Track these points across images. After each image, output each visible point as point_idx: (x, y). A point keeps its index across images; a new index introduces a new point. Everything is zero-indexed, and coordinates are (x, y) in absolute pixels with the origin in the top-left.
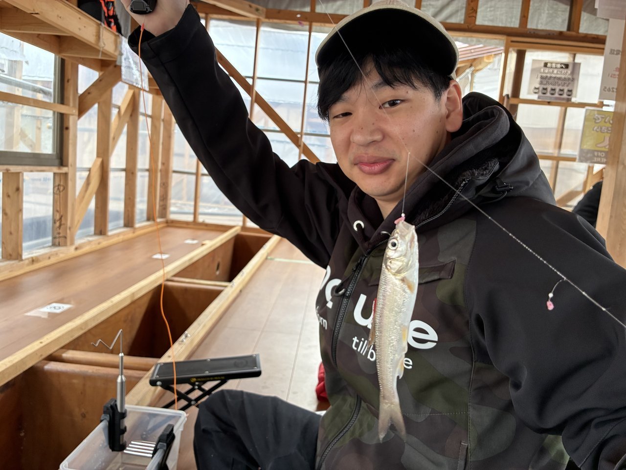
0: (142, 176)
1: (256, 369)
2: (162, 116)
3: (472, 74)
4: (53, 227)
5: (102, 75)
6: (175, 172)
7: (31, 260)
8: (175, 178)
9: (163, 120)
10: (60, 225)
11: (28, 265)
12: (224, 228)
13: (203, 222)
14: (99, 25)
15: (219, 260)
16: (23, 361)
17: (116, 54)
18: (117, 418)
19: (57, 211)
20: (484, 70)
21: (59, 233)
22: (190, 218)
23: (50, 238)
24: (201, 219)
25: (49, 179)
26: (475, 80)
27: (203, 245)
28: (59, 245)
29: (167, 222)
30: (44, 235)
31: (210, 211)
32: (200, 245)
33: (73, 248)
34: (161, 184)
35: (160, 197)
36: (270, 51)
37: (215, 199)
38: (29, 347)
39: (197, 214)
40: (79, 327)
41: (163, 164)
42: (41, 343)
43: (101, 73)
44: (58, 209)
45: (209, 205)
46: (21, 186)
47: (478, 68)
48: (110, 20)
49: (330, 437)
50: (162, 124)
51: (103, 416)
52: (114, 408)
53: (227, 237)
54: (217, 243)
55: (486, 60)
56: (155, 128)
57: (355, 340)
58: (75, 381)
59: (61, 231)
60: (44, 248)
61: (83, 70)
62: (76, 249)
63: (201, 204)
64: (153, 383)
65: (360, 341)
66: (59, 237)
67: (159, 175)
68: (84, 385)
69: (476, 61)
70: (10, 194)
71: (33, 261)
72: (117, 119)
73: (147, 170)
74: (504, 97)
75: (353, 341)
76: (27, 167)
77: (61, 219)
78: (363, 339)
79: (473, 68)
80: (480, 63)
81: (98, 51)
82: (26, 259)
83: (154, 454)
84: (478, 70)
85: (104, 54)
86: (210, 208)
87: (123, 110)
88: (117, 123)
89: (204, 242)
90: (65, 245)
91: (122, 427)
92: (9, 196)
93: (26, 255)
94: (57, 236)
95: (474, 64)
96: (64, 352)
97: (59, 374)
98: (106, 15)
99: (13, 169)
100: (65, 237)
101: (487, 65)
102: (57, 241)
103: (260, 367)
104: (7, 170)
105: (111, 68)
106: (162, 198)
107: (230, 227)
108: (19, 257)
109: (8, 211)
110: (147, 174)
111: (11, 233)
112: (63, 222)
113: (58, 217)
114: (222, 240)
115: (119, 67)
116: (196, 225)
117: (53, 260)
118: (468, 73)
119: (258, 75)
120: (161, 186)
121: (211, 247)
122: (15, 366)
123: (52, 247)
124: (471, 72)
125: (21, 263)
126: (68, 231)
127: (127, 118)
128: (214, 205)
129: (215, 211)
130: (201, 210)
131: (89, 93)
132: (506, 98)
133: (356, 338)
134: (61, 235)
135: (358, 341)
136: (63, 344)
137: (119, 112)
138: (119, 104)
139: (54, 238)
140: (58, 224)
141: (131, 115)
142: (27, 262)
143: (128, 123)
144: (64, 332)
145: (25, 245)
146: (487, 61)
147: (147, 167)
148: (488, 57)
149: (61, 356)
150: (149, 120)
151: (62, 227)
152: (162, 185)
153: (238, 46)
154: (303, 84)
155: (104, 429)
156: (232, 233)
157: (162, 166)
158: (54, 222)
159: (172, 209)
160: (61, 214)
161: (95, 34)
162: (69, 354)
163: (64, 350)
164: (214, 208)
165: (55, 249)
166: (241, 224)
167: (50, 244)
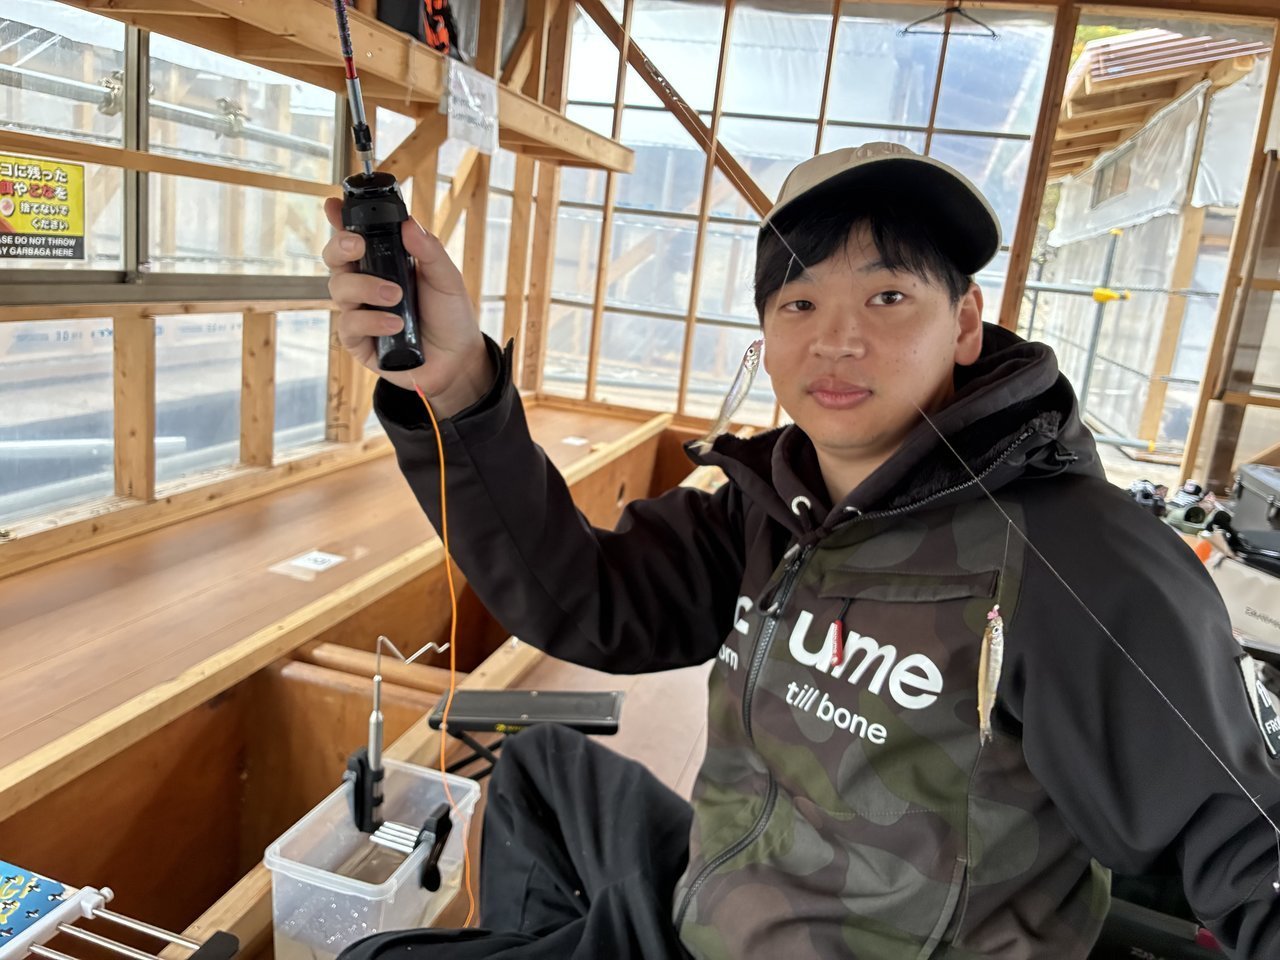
0: (492, 310)
1: (609, 721)
2: (535, 193)
3: (1207, 97)
4: (328, 407)
5: (422, 123)
6: (555, 301)
7: (287, 466)
8: (555, 315)
9: (535, 199)
10: (340, 404)
11: (283, 476)
12: (641, 416)
13: (604, 400)
14: (407, 43)
15: (624, 479)
16: (248, 659)
17: (439, 93)
18: (369, 779)
19: (335, 379)
20: (1235, 87)
21: (337, 419)
22: (579, 393)
23: (321, 425)
24: (601, 394)
25: (322, 321)
26: (1214, 108)
27: (592, 451)
28: (336, 440)
29: (537, 398)
30: (313, 419)
31: (621, 377)
32: (588, 450)
33: (360, 445)
34: (527, 324)
35: (526, 349)
36: (759, 50)
37: (632, 353)
38: (260, 634)
39: (593, 382)
40: (347, 604)
41: (533, 285)
42: (281, 628)
43: (420, 121)
44: (337, 375)
45: (622, 364)
46: (272, 338)
47: (1219, 83)
48: (436, 18)
49: (707, 858)
50: (533, 206)
51: (347, 774)
52: (363, 764)
53: (643, 435)
54: (620, 447)
55: (1237, 67)
56: (519, 217)
57: (793, 687)
58: (329, 699)
59: (340, 415)
60: (312, 444)
61: (383, 114)
62: (366, 448)
63: (601, 361)
64: (434, 725)
65: (801, 688)
66: (338, 426)
67: (525, 306)
68: (343, 708)
69: (1216, 68)
70: (255, 350)
71: (291, 468)
72: (448, 205)
73: (503, 298)
74: (1266, 155)
75: (788, 689)
76: (284, 303)
77: (340, 393)
78: (806, 687)
79: (1207, 83)
80: (1225, 74)
81: (405, 89)
82: (280, 466)
83: (415, 848)
84: (1220, 87)
85: (415, 93)
86: (623, 369)
87: (458, 187)
88: (446, 212)
89: (595, 447)
90: (347, 441)
91: (376, 795)
92: (252, 354)
93: (279, 458)
94: (335, 423)
95: (1212, 72)
96: (315, 647)
97: (303, 685)
98: (430, 9)
99: (261, 306)
100: (347, 427)
101: (1243, 76)
102: (333, 431)
103: (617, 718)
104: (250, 310)
105: (431, 114)
106: (529, 352)
107: (654, 414)
108: (267, 461)
109: (251, 381)
110: (501, 305)
111: (255, 420)
112: (344, 399)
113: (335, 390)
114: (630, 442)
115: (445, 117)
116: (589, 406)
117: (325, 468)
118: (1197, 92)
119: (724, 107)
120: (528, 329)
121: (606, 457)
122: (234, 666)
123: (326, 443)
124: (1204, 90)
125: (271, 471)
126: (352, 416)
127: (467, 200)
128: (630, 365)
129: (634, 376)
130: (601, 373)
131: (394, 162)
132: (1269, 158)
133: (794, 684)
134: (340, 422)
135: (797, 690)
136: (316, 632)
137: (452, 190)
138: (452, 174)
139: (329, 427)
140: (335, 402)
141: (474, 195)
142: (280, 470)
143: (468, 208)
144: (318, 612)
145: (278, 435)
146: (1240, 68)
147: (502, 292)
148: (1243, 60)
149: (310, 652)
150: (509, 201)
151: (342, 407)
152: (530, 325)
153: (694, 42)
154: (814, 128)
155: (348, 795)
156: (653, 429)
157: (530, 289)
158: (330, 398)
159: (548, 370)
160: (342, 384)
161: (399, 60)
162: (324, 652)
163: (318, 642)
164: (631, 370)
165: (329, 448)
166: (673, 407)
167: (322, 437)
